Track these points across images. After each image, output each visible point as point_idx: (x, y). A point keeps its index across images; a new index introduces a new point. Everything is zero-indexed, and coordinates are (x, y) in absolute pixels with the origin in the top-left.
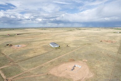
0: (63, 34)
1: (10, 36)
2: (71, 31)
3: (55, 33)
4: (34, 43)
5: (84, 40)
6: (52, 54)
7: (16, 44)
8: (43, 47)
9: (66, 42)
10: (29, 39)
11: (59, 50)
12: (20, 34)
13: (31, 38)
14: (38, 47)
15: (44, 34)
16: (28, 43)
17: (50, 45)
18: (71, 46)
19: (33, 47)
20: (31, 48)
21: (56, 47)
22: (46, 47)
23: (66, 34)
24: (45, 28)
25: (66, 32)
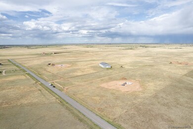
0: (118, 54)
1: (46, 54)
2: (131, 49)
3: (106, 52)
4: (80, 63)
5: (146, 61)
6: (103, 73)
7: (59, 64)
8: (92, 67)
9: (120, 63)
10: (72, 59)
11: (111, 71)
12: (58, 53)
13: (75, 58)
14: (85, 67)
15: (91, 54)
16: (73, 63)
17: (100, 65)
18: (126, 67)
19: (80, 67)
20: (77, 67)
21: (107, 67)
22: (94, 68)
23: (122, 54)
24: (92, 44)
25: (123, 51)
